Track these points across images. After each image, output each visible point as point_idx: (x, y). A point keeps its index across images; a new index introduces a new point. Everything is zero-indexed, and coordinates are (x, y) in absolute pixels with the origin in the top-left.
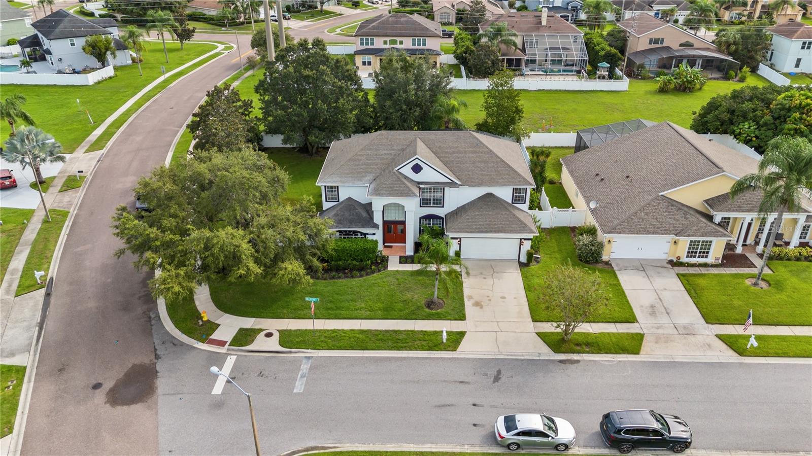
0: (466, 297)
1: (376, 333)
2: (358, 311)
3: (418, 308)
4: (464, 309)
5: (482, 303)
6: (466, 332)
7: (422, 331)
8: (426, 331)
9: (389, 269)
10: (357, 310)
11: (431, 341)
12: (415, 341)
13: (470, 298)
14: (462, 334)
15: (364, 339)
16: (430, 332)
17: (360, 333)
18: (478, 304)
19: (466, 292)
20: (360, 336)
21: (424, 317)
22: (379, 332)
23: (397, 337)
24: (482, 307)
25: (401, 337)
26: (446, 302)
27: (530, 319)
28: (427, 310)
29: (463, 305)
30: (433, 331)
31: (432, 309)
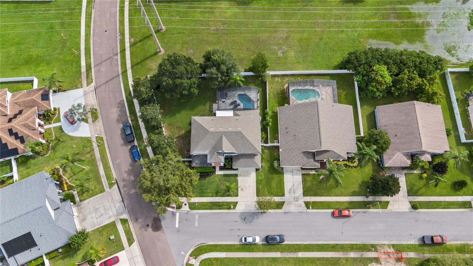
6: (238, 202)
9: (216, 173)
13: (240, 187)
18: (242, 190)
27: (256, 196)
29: (238, 191)
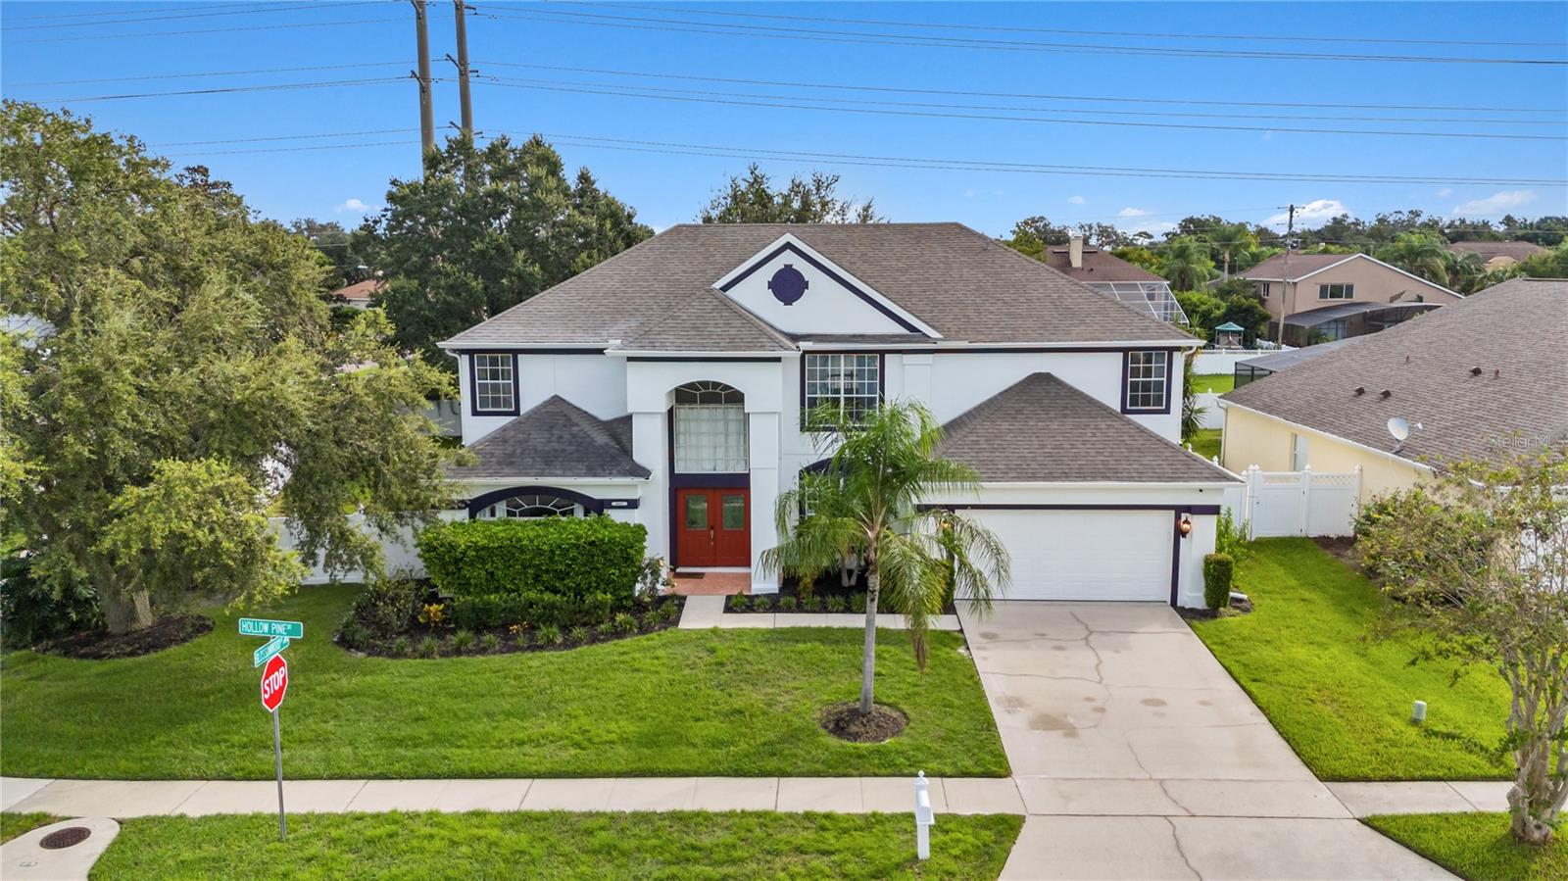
0: (997, 700)
1: (590, 824)
2: (527, 749)
3: (793, 736)
4: (996, 738)
5: (1071, 720)
7: (809, 816)
8: (827, 816)
9: (682, 625)
10: (521, 743)
11: (859, 853)
12: (778, 853)
13: (1014, 703)
14: (1007, 827)
15: (524, 845)
16: (849, 817)
17: (512, 825)
18: (1051, 723)
19: (994, 686)
20: (510, 836)
21: (819, 766)
22: (602, 821)
23: (690, 840)
24: (1071, 732)
25: (706, 841)
26: (912, 715)
27: (1303, 772)
28: (833, 742)
29: (990, 725)
30: (865, 817)
31: (855, 737)
